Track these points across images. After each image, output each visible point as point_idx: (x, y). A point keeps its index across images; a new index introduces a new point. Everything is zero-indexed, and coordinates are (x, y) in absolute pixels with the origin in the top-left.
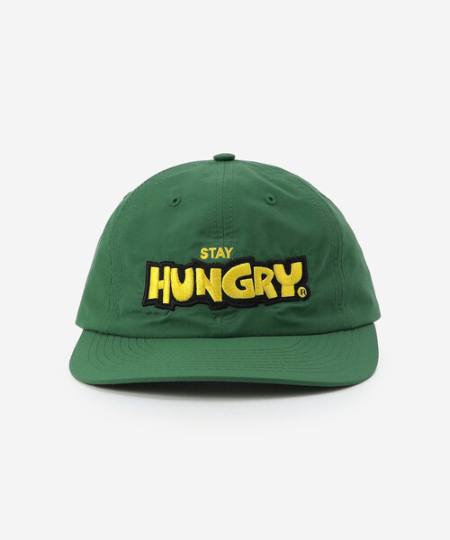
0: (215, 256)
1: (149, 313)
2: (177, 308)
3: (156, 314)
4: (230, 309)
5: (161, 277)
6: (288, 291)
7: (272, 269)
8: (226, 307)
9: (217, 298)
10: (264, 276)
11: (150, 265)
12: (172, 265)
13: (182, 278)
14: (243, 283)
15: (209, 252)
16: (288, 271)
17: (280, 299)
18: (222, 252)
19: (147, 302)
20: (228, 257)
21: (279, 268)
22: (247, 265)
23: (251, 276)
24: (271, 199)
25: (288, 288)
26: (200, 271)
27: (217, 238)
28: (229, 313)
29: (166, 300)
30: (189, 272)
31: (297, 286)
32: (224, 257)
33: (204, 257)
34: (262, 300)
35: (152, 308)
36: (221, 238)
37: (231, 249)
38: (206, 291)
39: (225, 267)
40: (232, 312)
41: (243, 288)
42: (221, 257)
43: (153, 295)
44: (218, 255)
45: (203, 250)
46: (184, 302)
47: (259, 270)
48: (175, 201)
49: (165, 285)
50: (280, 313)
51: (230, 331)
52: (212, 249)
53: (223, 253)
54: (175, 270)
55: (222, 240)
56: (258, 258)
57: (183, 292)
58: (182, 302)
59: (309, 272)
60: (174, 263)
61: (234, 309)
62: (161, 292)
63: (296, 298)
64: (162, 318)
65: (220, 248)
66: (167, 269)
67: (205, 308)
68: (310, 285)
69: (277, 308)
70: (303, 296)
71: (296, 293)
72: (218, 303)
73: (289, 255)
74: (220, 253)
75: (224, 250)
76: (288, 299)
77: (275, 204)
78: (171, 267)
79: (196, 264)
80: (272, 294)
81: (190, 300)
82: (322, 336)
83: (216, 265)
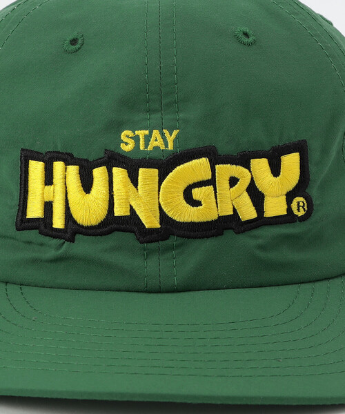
0: (147, 145)
1: (29, 243)
2: (78, 237)
3: (42, 245)
4: (173, 240)
5: (49, 180)
6: (275, 207)
7: (248, 167)
8: (167, 239)
9: (150, 221)
10: (233, 181)
11: (28, 156)
12: (68, 160)
13: (87, 185)
14: (197, 193)
15: (136, 139)
16: (276, 170)
17: (261, 220)
18: (159, 138)
19: (24, 223)
20: (171, 147)
21: (261, 166)
22: (203, 162)
23: (212, 182)
24: (246, 34)
25: (275, 200)
26: (119, 174)
27: (149, 111)
28: (171, 248)
29: (58, 222)
30: (99, 174)
31: (290, 197)
32: (162, 147)
33: (127, 147)
34: (229, 224)
35: (33, 235)
36: (155, 111)
37: (175, 132)
38: (132, 210)
39: (165, 165)
40: (178, 247)
41: (196, 203)
42: (157, 148)
43: (35, 210)
44: (153, 144)
45: (126, 134)
46: (91, 227)
47: (225, 171)
48: (74, 42)
49: (55, 194)
50: (262, 248)
51: (176, 281)
52: (142, 133)
53: (161, 141)
54: (73, 170)
55: (159, 115)
56: (223, 149)
57: (89, 209)
58: (87, 228)
59: (312, 168)
60: (71, 155)
61: (180, 240)
62: (48, 207)
63: (290, 217)
64: (51, 253)
65: (156, 133)
66: (58, 166)
67: (129, 238)
68: (313, 191)
69: (256, 237)
70: (302, 213)
71: (289, 209)
72: (152, 230)
73: (277, 142)
74: (156, 141)
75: (163, 135)
76: (277, 220)
77: (254, 43)
78: (67, 163)
79: (112, 159)
80: (248, 212)
81: (103, 224)
82: (318, 285)
83: (148, 163)
